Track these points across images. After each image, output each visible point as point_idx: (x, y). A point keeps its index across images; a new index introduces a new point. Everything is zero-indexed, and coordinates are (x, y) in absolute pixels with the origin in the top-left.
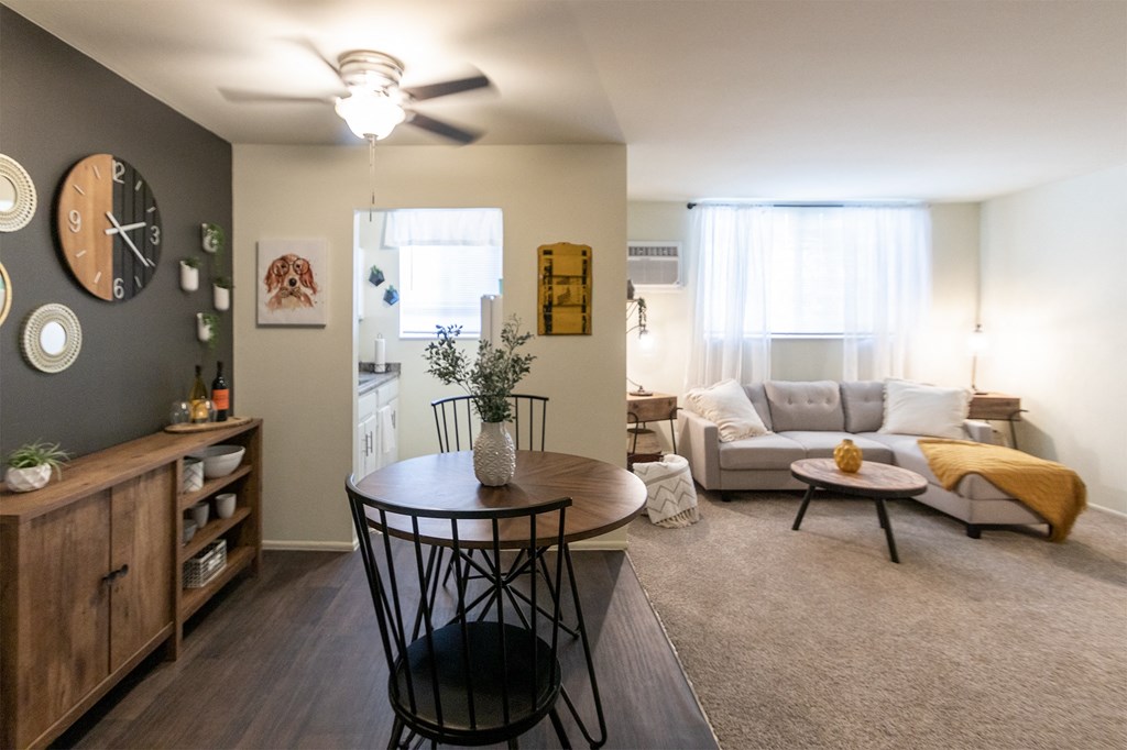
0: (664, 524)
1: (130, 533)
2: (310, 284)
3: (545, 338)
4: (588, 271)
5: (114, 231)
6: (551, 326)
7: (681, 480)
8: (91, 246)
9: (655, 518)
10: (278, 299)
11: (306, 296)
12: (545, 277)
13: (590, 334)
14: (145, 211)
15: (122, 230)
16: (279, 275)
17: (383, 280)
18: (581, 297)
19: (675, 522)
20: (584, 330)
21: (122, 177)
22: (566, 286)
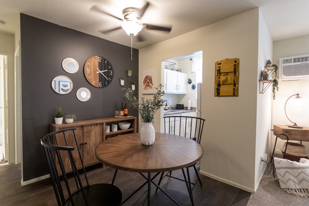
0: (287, 191)
1: (90, 137)
2: (151, 83)
3: (217, 97)
4: (236, 69)
5: (99, 72)
6: (219, 93)
7: (302, 172)
8: (93, 76)
9: (283, 186)
10: (146, 87)
11: (151, 86)
12: (218, 74)
13: (237, 96)
14: (108, 68)
15: (101, 72)
16: (146, 81)
17: (191, 82)
18: (233, 80)
19: (294, 193)
20: (234, 94)
21: (101, 60)
22: (226, 76)
